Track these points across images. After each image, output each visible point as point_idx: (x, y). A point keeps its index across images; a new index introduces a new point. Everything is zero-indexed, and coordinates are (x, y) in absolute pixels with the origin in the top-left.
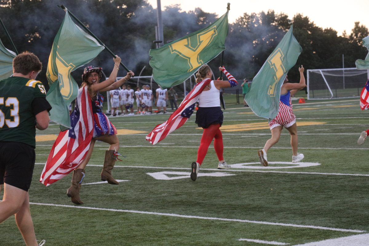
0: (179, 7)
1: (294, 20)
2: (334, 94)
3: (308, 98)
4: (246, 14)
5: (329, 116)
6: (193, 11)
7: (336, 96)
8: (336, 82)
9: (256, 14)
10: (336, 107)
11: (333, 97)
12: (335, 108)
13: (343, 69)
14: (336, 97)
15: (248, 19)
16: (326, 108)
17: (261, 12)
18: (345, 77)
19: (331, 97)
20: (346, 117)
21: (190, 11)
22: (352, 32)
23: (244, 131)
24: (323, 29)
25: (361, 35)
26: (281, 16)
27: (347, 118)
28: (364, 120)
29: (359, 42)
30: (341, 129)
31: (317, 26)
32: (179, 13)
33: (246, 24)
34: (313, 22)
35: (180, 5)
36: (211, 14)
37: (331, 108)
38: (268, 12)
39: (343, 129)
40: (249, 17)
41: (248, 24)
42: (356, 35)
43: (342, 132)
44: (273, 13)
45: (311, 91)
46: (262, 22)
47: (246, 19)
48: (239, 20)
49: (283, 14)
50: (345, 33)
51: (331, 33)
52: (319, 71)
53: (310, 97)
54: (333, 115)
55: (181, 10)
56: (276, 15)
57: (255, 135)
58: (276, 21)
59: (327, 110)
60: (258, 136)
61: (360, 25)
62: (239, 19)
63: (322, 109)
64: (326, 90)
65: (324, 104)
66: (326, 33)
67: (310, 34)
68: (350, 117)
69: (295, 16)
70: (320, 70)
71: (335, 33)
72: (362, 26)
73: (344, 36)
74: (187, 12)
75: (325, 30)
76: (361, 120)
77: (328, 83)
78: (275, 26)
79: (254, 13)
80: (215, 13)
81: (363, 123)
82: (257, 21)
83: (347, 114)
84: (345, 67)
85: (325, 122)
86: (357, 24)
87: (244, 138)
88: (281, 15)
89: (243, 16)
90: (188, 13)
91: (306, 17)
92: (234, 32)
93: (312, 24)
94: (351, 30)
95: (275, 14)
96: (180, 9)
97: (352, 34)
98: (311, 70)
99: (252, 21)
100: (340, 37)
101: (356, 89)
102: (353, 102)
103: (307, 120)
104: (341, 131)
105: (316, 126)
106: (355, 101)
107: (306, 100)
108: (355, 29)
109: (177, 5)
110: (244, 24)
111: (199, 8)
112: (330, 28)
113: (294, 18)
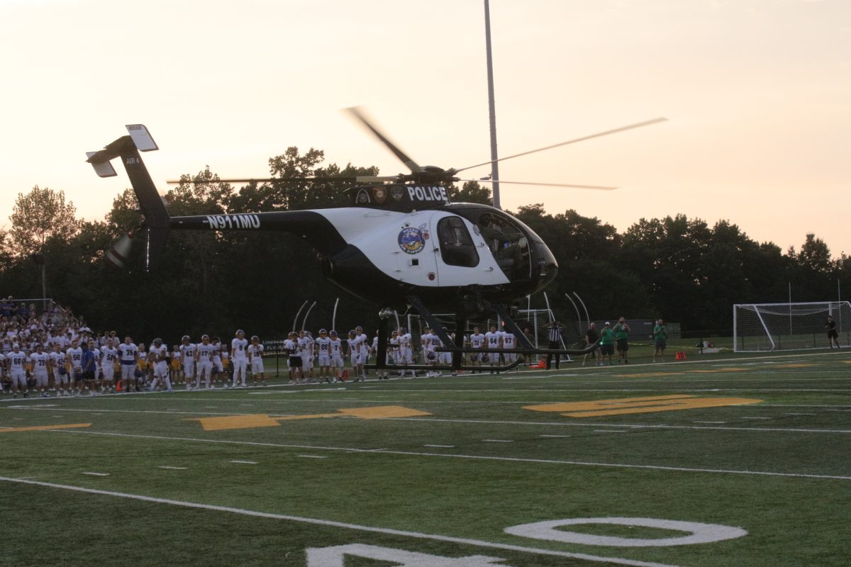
0: (540, 208)
1: (716, 230)
2: (775, 343)
3: (735, 350)
4: (643, 221)
5: (768, 385)
6: (563, 215)
7: (779, 346)
8: (778, 325)
9: (658, 221)
10: (780, 366)
11: (775, 349)
12: (778, 369)
13: (790, 304)
14: (779, 349)
15: (647, 228)
16: (763, 369)
17: (666, 217)
18: (793, 317)
19: (770, 349)
20: (800, 388)
21: (559, 215)
22: (803, 250)
23: (606, 416)
24: (760, 244)
25: (816, 253)
26: (697, 224)
27: (801, 390)
28: (832, 396)
29: (813, 265)
30: (792, 416)
31: (750, 239)
32: (541, 216)
33: (643, 235)
34: (745, 233)
35: (542, 205)
36: (590, 220)
37: (772, 369)
38: (677, 218)
39: (795, 416)
40: (649, 224)
41: (647, 235)
42: (809, 254)
43: (795, 426)
44: (684, 218)
45: (740, 338)
46: (668, 233)
47: (643, 227)
48: (633, 229)
49: (700, 221)
50: (793, 251)
51: (771, 250)
52: (753, 307)
53: (738, 348)
54: (775, 383)
55: (544, 212)
56: (689, 222)
57: (622, 429)
58: (689, 231)
59: (765, 372)
60: (627, 431)
61: (815, 239)
62: (632, 227)
63: (755, 371)
64: (764, 337)
65: (759, 361)
66: (764, 251)
67: (740, 252)
68: (806, 388)
69: (717, 223)
70: (755, 305)
71: (778, 250)
72: (818, 241)
73: (792, 255)
74: (554, 216)
75: (763, 245)
76: (828, 397)
77: (767, 326)
78: (687, 238)
79: (656, 219)
80: (596, 218)
81: (833, 404)
82: (661, 230)
83: (799, 383)
84: (792, 302)
85: (762, 399)
86: (810, 237)
87: (598, 435)
88: (697, 222)
89: (639, 224)
90: (556, 217)
91: (735, 226)
92: (625, 246)
93: (743, 236)
94: (801, 246)
95: (688, 220)
96: (542, 211)
97: (802, 253)
98: (739, 305)
99: (653, 231)
100: (785, 256)
101: (812, 335)
102: (807, 357)
103: (728, 395)
104: (792, 422)
105: (743, 409)
106: (811, 357)
107: (732, 352)
108: (807, 244)
109: (538, 205)
110: (641, 235)
111: (571, 211)
112: (770, 243)
113: (716, 226)
